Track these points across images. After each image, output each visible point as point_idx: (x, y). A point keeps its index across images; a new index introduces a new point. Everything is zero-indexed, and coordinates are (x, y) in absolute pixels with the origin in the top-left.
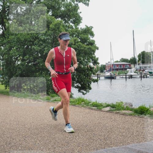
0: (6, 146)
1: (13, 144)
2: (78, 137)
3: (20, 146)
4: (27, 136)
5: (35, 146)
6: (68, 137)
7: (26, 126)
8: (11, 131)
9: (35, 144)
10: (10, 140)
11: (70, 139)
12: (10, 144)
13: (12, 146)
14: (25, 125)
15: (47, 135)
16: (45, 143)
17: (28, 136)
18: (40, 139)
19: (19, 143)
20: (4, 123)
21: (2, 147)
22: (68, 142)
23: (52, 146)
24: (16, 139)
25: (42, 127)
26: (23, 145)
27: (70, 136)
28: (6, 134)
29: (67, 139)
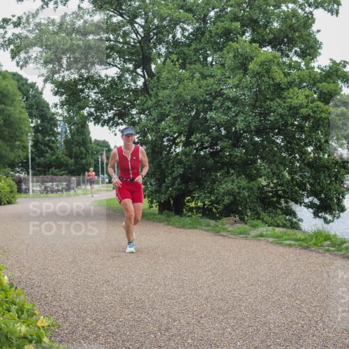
0: (159, 334)
1: (174, 331)
2: (321, 325)
4: (203, 315)
5: (223, 339)
6: (297, 324)
7: (200, 292)
8: (167, 302)
9: (223, 334)
10: (168, 322)
11: (303, 327)
12: (167, 329)
13: (173, 335)
14: (197, 290)
15: (249, 316)
16: (246, 334)
17: (205, 316)
18: (232, 322)
19: (188, 330)
20: (151, 282)
21: (152, 336)
22: (299, 335)
23: (262, 342)
24: (179, 320)
25: (236, 295)
26: (196, 335)
27: (303, 320)
28: (157, 306)
29: (294, 326)
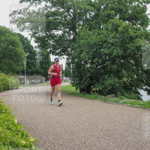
0: (81, 145)
1: (87, 144)
3: (95, 146)
4: (100, 137)
5: (109, 148)
7: (99, 127)
8: (85, 131)
9: (109, 145)
10: (85, 140)
11: (143, 143)
12: (85, 143)
13: (87, 146)
14: (97, 126)
15: (120, 138)
16: (119, 145)
18: (113, 140)
19: (93, 144)
20: (77, 123)
21: (78, 146)
22: (142, 146)
24: (90, 139)
25: (114, 129)
28: (80, 133)
29: (140, 142)
